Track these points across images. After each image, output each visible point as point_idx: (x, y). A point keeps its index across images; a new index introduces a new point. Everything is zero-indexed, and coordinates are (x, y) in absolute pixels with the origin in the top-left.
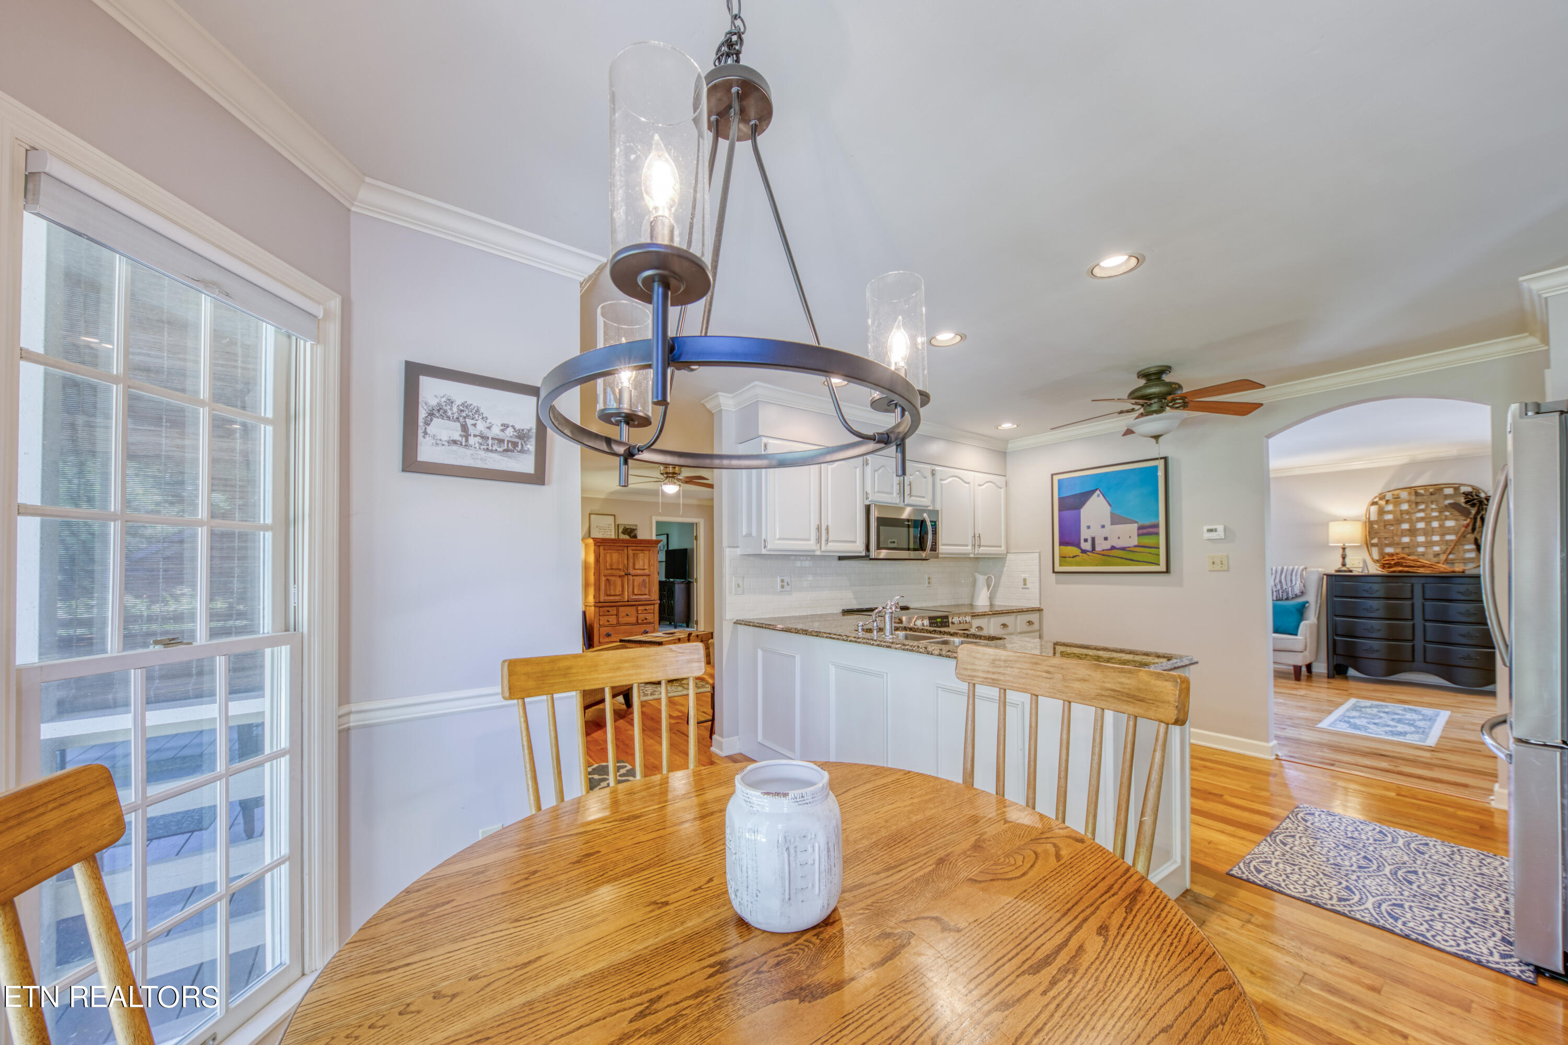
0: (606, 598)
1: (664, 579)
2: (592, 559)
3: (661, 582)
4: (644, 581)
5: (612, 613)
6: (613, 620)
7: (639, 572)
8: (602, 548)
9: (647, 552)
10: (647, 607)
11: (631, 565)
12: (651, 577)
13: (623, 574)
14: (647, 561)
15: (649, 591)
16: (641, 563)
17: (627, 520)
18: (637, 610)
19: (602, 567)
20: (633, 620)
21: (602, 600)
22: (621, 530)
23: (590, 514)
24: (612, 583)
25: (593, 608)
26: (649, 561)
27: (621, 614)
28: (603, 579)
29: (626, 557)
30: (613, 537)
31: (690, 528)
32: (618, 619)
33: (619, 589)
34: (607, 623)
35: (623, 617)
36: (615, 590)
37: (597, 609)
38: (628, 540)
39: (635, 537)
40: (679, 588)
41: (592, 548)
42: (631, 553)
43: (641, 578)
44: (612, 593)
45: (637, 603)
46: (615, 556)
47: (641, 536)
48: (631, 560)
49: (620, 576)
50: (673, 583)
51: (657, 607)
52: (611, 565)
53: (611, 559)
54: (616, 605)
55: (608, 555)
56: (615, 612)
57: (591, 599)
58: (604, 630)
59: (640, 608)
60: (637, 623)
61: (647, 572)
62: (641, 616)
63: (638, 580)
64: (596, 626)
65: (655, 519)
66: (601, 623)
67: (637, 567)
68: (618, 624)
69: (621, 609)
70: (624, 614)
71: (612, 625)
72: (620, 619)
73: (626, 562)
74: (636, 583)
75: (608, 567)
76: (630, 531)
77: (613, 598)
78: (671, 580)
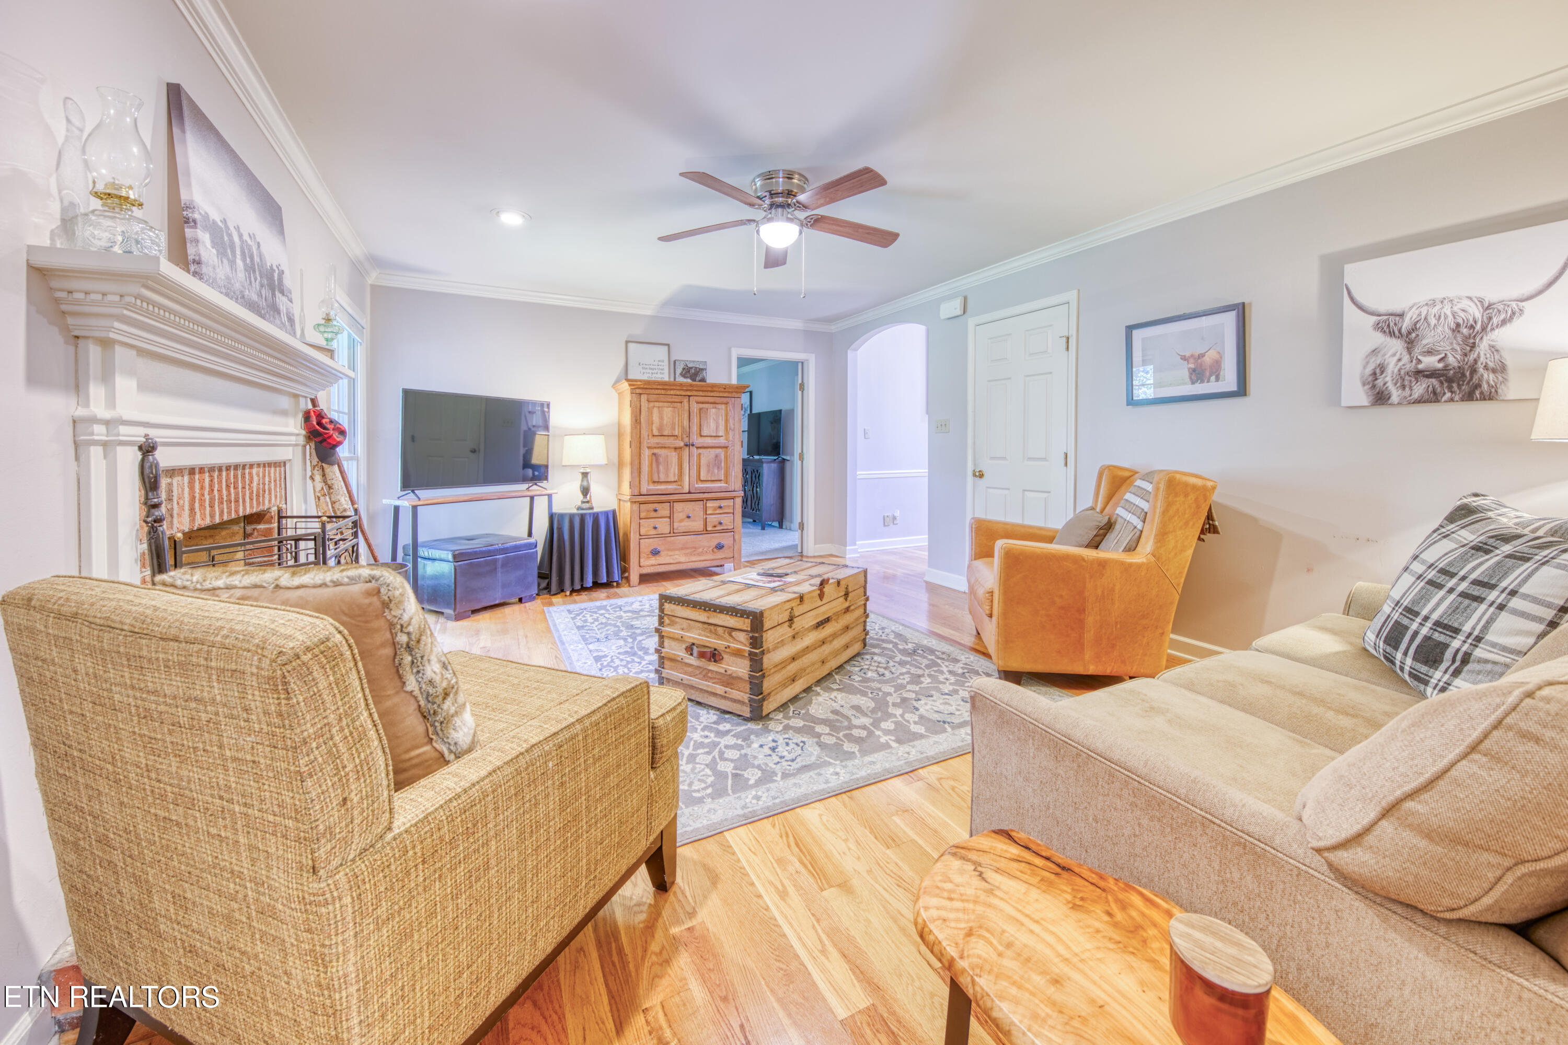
0: (652, 487)
1: (746, 457)
2: (627, 420)
3: (744, 460)
4: (716, 456)
5: (661, 513)
6: (663, 526)
7: (709, 441)
8: (644, 398)
9: (723, 406)
10: (723, 503)
11: (695, 428)
12: (730, 450)
13: (682, 444)
14: (722, 423)
15: (727, 475)
16: (713, 424)
17: (690, 355)
18: (705, 509)
19: (644, 433)
20: (698, 525)
21: (644, 491)
22: (679, 371)
23: (627, 342)
24: (661, 459)
25: (629, 504)
26: (727, 421)
27: (677, 516)
28: (646, 453)
29: (686, 415)
30: (666, 379)
31: (794, 368)
32: (671, 524)
33: (674, 469)
34: (653, 532)
35: (681, 521)
36: (667, 475)
37: (636, 507)
38: (691, 385)
39: (703, 380)
40: (768, 469)
41: (628, 398)
42: (695, 407)
43: (713, 452)
44: (663, 478)
45: (706, 495)
46: (668, 412)
47: (711, 379)
48: (695, 420)
49: (676, 448)
50: (760, 461)
51: (739, 501)
52: (660, 429)
53: (661, 418)
54: (669, 499)
55: (655, 411)
56: (667, 513)
57: (626, 490)
58: (647, 545)
59: (710, 504)
60: (706, 531)
61: (722, 441)
62: (712, 520)
63: (707, 456)
64: (634, 538)
65: (736, 353)
66: (643, 532)
67: (705, 433)
68: (673, 532)
69: (678, 506)
70: (682, 516)
71: (661, 536)
72: (676, 525)
73: (686, 423)
74: (704, 461)
75: (656, 432)
76: (694, 373)
77: (662, 487)
78: (756, 457)
